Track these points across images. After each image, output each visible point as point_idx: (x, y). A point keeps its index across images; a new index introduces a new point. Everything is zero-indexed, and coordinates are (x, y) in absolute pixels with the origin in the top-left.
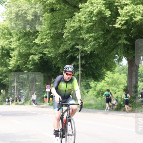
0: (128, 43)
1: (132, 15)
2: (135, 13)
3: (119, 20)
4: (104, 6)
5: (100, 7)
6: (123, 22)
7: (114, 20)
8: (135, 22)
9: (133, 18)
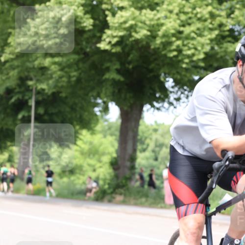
0: (122, 79)
1: (131, 27)
2: (136, 25)
3: (108, 36)
4: (81, 8)
5: (75, 10)
6: (116, 40)
7: (98, 35)
8: (137, 41)
9: (133, 34)
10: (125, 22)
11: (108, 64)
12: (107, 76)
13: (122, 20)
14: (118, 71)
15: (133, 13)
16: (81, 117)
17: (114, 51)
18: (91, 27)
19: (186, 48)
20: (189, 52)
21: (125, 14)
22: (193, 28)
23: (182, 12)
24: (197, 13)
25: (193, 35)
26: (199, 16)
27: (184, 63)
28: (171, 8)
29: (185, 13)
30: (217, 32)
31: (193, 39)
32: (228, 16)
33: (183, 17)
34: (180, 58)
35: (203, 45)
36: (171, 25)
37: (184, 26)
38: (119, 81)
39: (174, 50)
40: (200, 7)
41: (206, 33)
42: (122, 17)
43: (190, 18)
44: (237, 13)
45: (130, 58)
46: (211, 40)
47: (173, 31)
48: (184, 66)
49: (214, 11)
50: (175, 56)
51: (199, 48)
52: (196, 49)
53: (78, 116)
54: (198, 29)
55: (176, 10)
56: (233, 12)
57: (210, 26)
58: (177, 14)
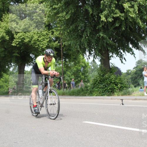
10: (21, 37)
11: (15, 51)
12: (14, 55)
13: (19, 36)
14: (18, 53)
15: (23, 34)
16: (4, 69)
17: (17, 46)
18: (8, 39)
19: (40, 45)
20: (41, 46)
21: (20, 34)
22: (42, 38)
23: (38, 33)
24: (42, 33)
25: (42, 40)
26: (43, 34)
27: (40, 49)
28: (34, 32)
29: (39, 34)
30: (49, 39)
31: (42, 41)
32: (52, 34)
33: (38, 35)
34: (38, 48)
35: (45, 43)
36: (36, 37)
37: (39, 38)
38: (18, 56)
39: (37, 45)
40: (43, 32)
41: (46, 40)
42: (19, 35)
43: (40, 35)
44: (55, 33)
45: (21, 49)
46: (48, 42)
47: (36, 39)
48: (40, 50)
49: (47, 33)
50: (37, 47)
51: (44, 44)
52: (43, 45)
53: (3, 69)
54: (43, 38)
55: (36, 33)
56: (54, 33)
57: (47, 37)
58: (36, 34)
